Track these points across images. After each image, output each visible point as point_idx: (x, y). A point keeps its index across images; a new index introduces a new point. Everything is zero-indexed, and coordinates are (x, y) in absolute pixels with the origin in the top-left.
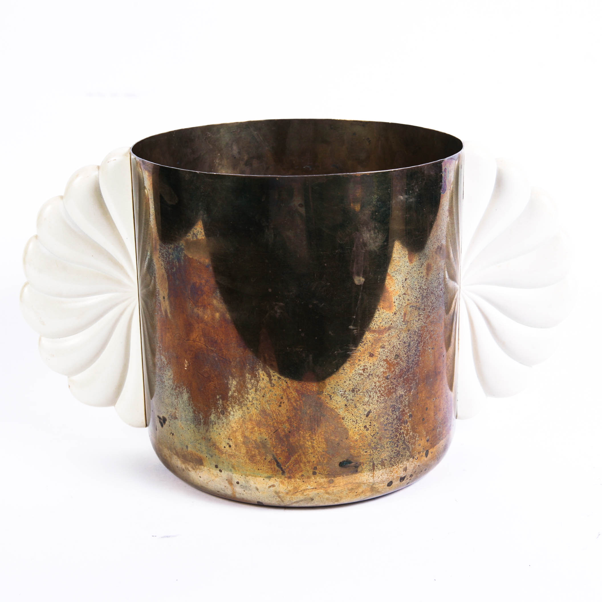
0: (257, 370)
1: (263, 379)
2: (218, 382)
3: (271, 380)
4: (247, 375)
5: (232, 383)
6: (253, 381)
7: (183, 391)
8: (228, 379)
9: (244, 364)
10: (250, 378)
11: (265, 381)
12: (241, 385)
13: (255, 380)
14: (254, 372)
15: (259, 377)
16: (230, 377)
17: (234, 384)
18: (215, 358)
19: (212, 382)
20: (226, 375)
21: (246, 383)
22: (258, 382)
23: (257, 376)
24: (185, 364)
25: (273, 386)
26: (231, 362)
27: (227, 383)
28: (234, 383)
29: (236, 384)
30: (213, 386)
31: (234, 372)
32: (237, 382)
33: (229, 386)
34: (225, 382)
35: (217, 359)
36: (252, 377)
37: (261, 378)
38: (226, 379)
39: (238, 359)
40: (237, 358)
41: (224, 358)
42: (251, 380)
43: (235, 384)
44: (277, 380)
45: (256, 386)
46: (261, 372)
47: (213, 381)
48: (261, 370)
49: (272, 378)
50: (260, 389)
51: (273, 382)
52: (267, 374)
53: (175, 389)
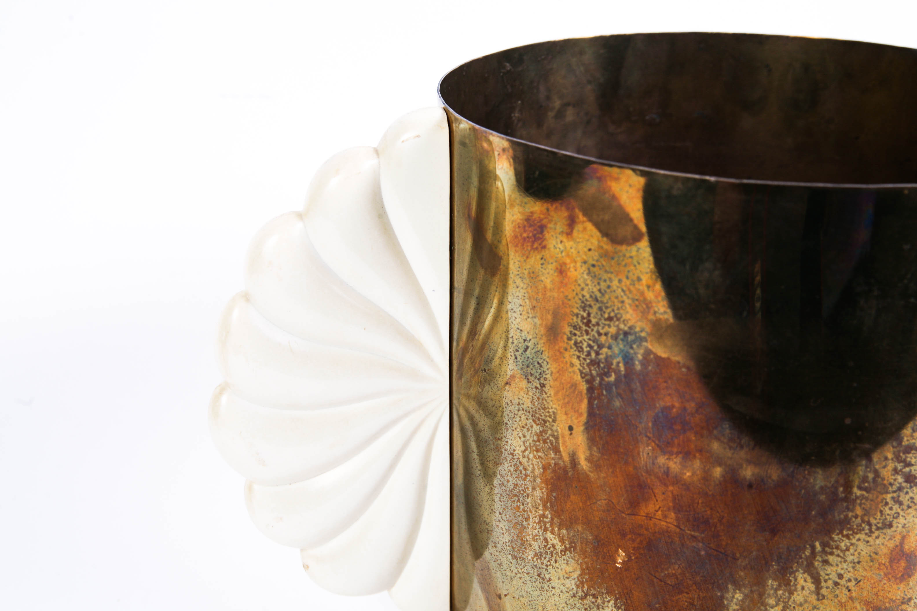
0: (793, 572)
1: (803, 588)
2: (699, 595)
3: (818, 588)
4: (770, 581)
5: (733, 597)
6: (780, 592)
7: (604, 604)
8: (724, 589)
9: (766, 563)
10: (775, 587)
11: (806, 592)
12: (752, 601)
13: (785, 591)
14: (786, 575)
15: (796, 585)
16: (730, 586)
17: (737, 599)
18: (700, 550)
19: (685, 594)
20: (720, 582)
21: (764, 597)
22: (791, 593)
23: (792, 584)
24: (619, 558)
25: (822, 600)
26: (735, 559)
27: (722, 597)
28: (739, 596)
29: (743, 599)
30: (686, 601)
31: (740, 576)
32: (746, 596)
33: (726, 602)
34: (716, 594)
35: (703, 553)
36: (780, 586)
37: (799, 587)
38: (721, 590)
39: (754, 553)
40: (752, 552)
41: (723, 551)
42: (776, 590)
43: (740, 598)
44: (831, 587)
45: (787, 600)
46: (801, 575)
47: (687, 593)
48: (801, 571)
49: (823, 584)
50: (793, 605)
51: (824, 591)
52: (812, 577)
53: (582, 598)
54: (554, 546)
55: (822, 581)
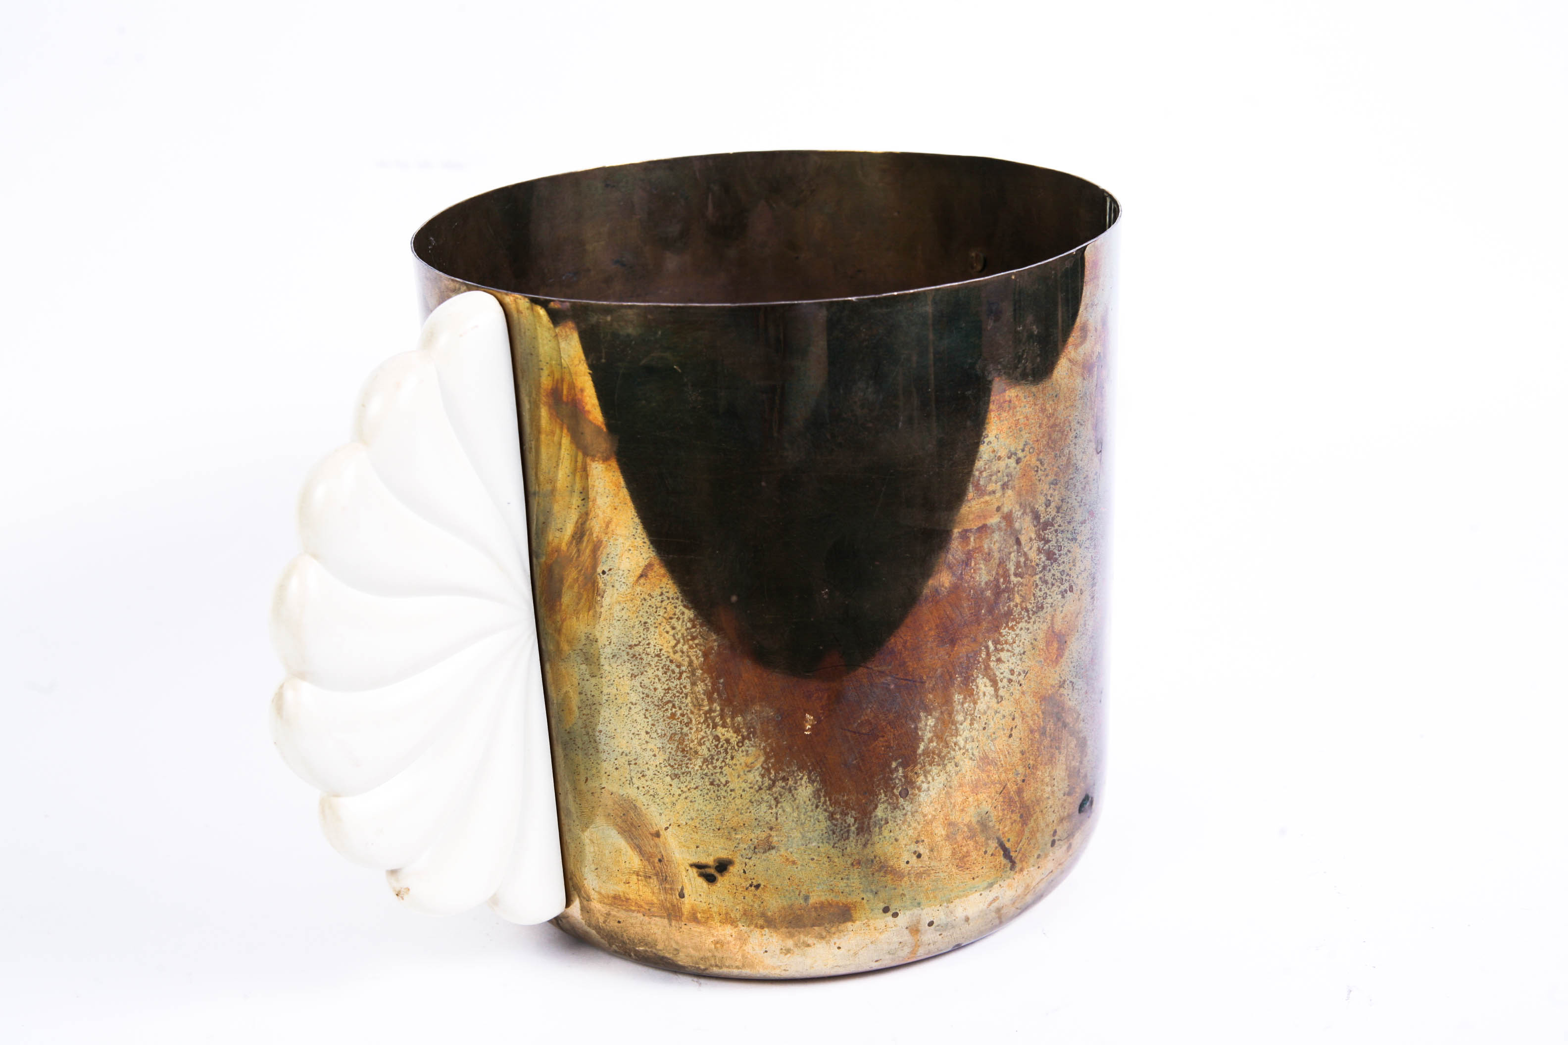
0: (974, 680)
1: (984, 694)
2: (894, 735)
3: (996, 690)
4: (956, 696)
5: (926, 725)
6: (966, 705)
7: (796, 783)
8: (916, 719)
9: (951, 677)
10: (961, 701)
11: (987, 698)
12: (944, 722)
13: (970, 702)
14: (969, 685)
15: (978, 693)
16: (922, 714)
17: (930, 725)
18: (889, 685)
19: (881, 739)
20: (912, 712)
21: (953, 715)
22: (975, 703)
23: (975, 692)
24: (807, 724)
25: (1001, 701)
26: (923, 683)
27: (916, 728)
28: (931, 722)
29: (935, 724)
30: (883, 746)
31: (930, 700)
32: (938, 719)
33: (920, 733)
34: (910, 727)
35: (892, 687)
36: (965, 698)
37: (981, 694)
38: (914, 721)
39: (939, 671)
40: (937, 670)
41: (910, 678)
42: (963, 704)
43: (932, 724)
44: (1006, 686)
45: (973, 712)
46: (981, 681)
47: (883, 737)
48: (981, 677)
49: (1000, 685)
50: (978, 716)
51: (1001, 692)
52: (991, 680)
53: (770, 788)
54: (728, 741)
55: (999, 681)
